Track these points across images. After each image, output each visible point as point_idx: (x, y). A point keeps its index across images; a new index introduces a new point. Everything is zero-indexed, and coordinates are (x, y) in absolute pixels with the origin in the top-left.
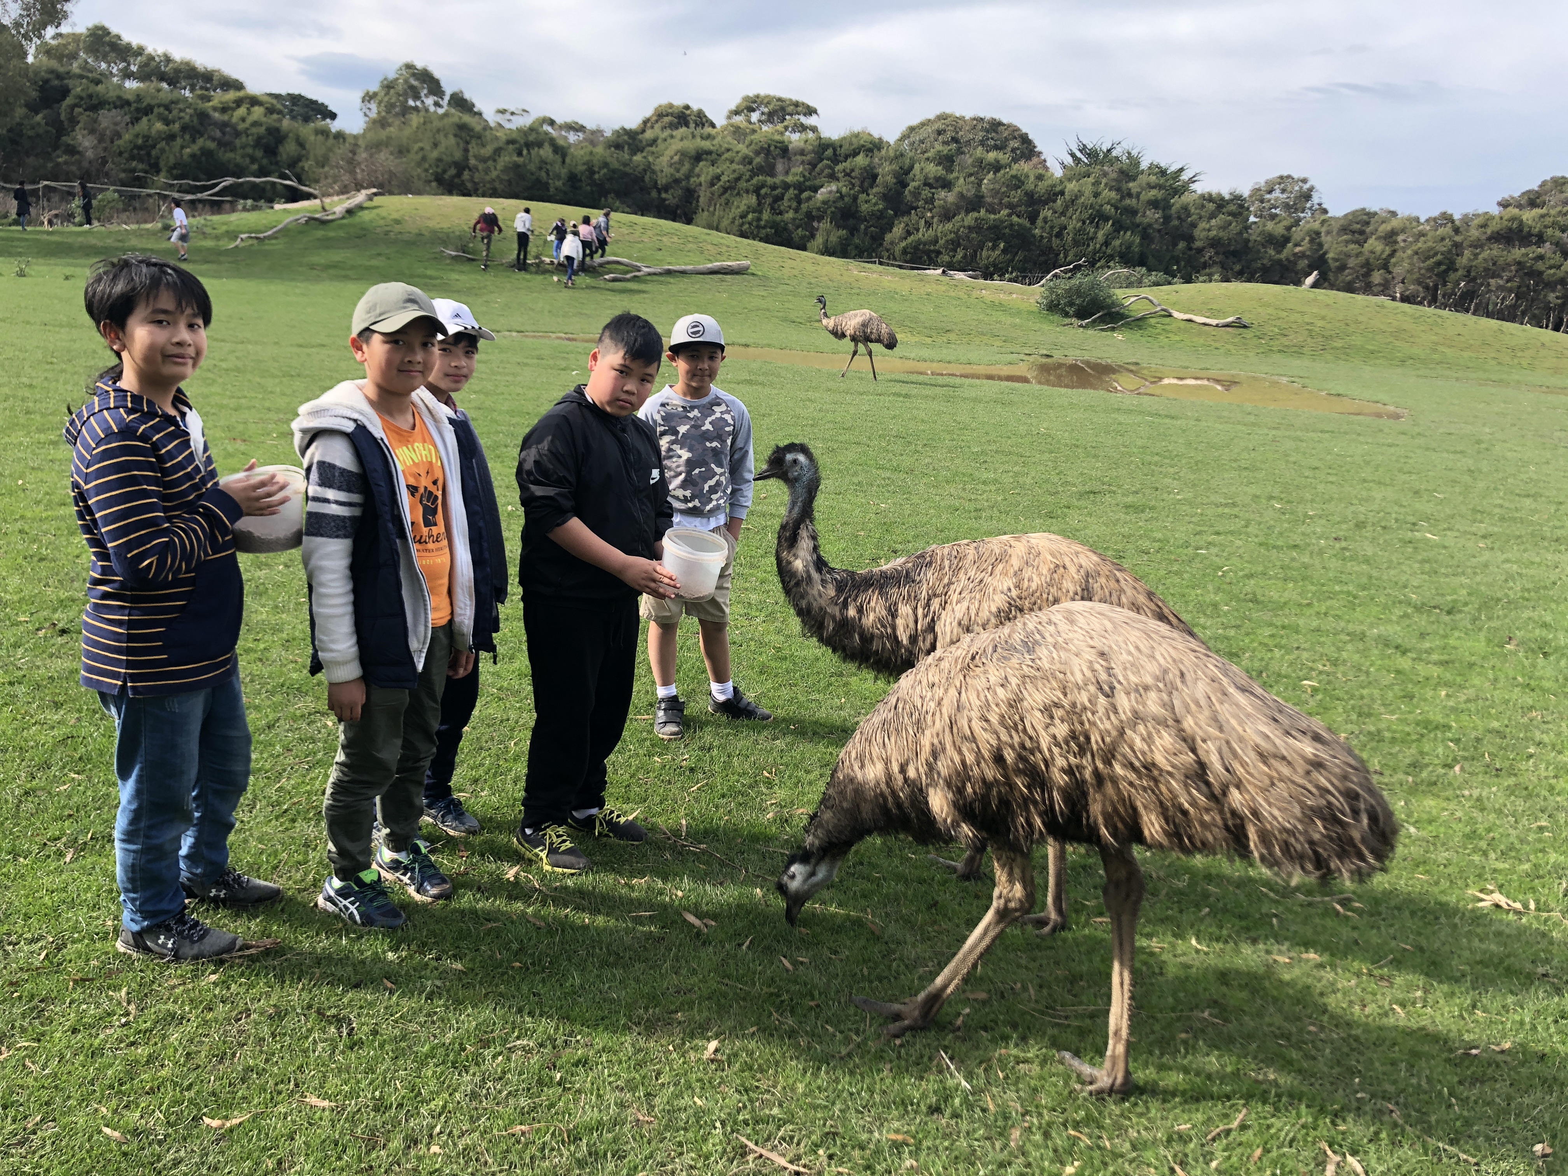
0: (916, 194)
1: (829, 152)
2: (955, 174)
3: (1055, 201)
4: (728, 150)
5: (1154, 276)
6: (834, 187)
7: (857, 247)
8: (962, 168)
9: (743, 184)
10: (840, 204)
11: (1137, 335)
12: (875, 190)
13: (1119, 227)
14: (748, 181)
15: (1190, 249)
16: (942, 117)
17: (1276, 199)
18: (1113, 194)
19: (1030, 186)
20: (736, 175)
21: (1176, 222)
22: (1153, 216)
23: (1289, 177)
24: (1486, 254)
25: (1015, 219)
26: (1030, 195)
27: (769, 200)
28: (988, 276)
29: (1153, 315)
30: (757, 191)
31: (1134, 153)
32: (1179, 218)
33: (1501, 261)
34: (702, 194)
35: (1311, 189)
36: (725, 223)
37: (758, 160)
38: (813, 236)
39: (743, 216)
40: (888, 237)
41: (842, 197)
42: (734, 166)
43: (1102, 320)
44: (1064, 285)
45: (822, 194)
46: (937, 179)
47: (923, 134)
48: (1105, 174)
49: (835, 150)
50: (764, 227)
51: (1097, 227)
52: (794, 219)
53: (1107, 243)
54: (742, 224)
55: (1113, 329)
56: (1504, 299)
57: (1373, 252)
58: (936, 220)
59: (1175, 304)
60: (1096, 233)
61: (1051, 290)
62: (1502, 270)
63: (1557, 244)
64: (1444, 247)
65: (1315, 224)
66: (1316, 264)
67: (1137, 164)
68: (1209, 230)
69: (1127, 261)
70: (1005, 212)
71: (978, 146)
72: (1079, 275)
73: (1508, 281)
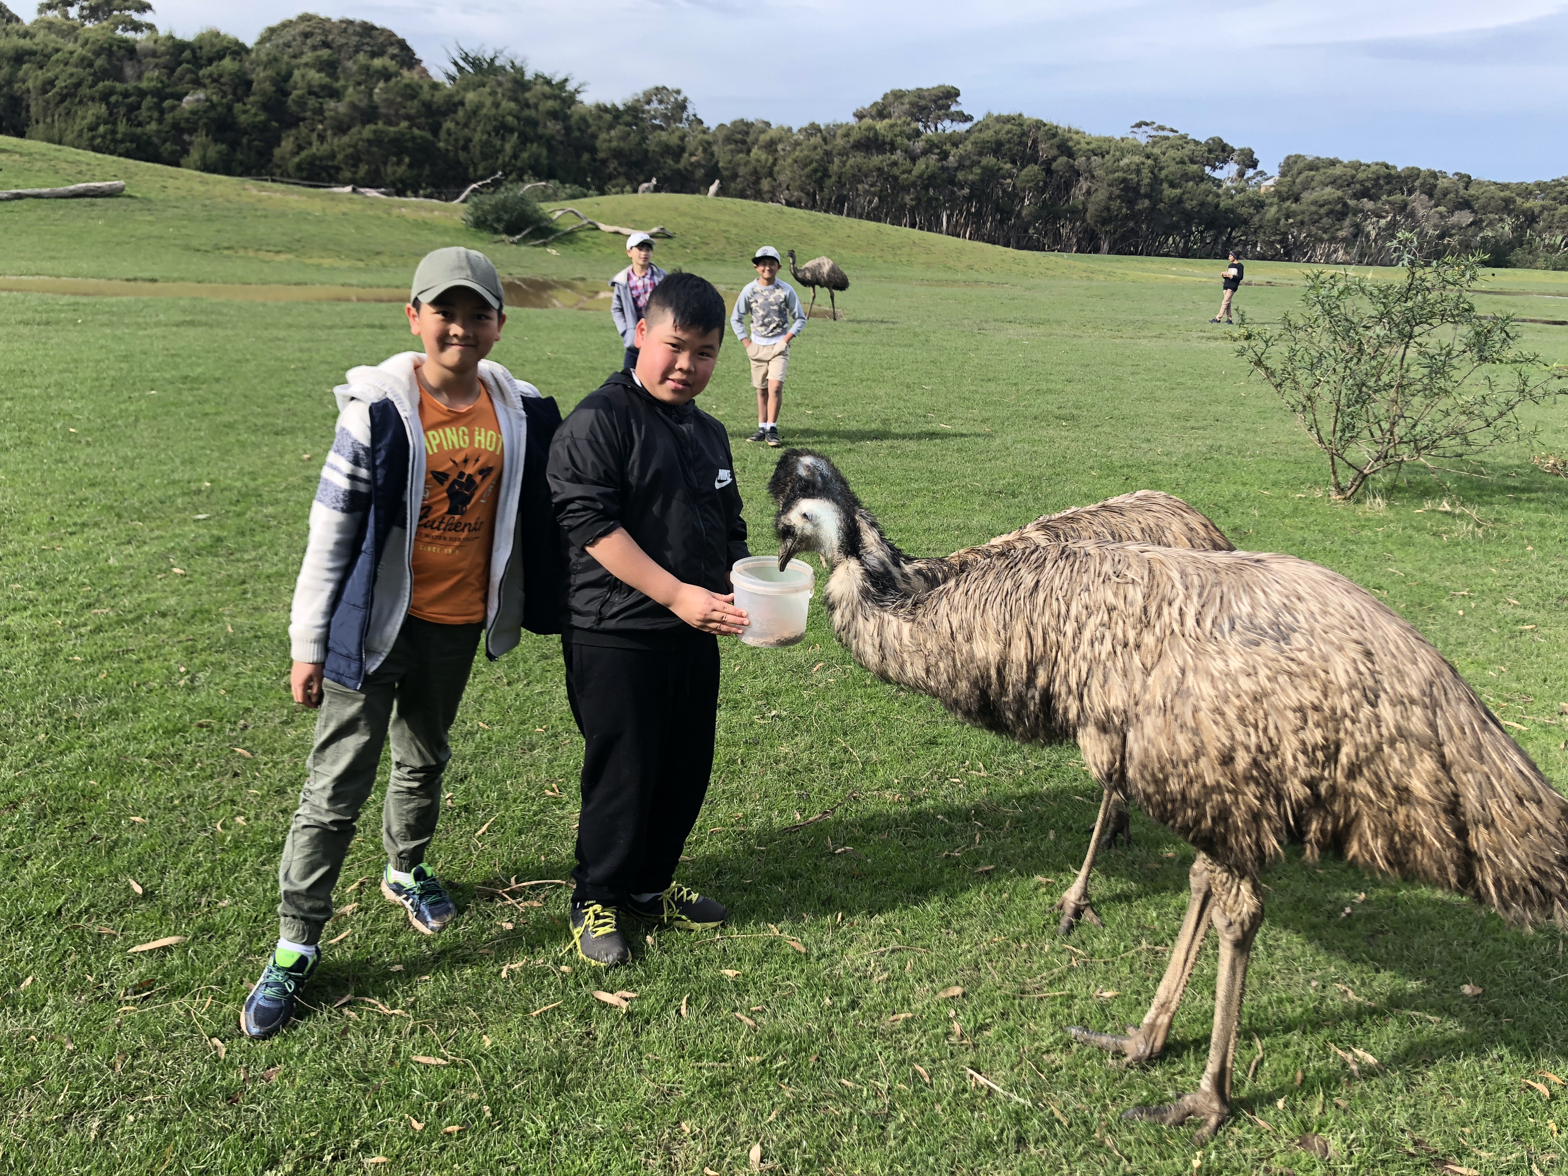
0: (301, 103)
1: (187, 54)
2: (342, 82)
3: (455, 112)
4: (57, 50)
5: (569, 189)
6: (201, 95)
7: (241, 163)
8: (348, 76)
9: (85, 90)
10: (212, 114)
11: (569, 249)
12: (252, 99)
13: (524, 140)
14: (91, 87)
15: (594, 160)
16: (306, 18)
17: (656, 110)
18: (512, 105)
19: (426, 94)
20: (74, 80)
21: (577, 134)
22: (553, 127)
23: (664, 88)
24: (851, 161)
25: (416, 131)
26: (428, 106)
27: (122, 110)
28: (400, 193)
29: (582, 228)
30: (105, 97)
31: (517, 63)
32: (579, 129)
33: (864, 169)
34: (33, 103)
35: (685, 100)
36: (70, 136)
37: (99, 62)
38: (186, 152)
39: (93, 128)
40: (277, 152)
41: (213, 106)
42: (71, 69)
43: (532, 236)
44: (490, 200)
45: (189, 102)
46: (323, 87)
47: (287, 35)
48: (500, 84)
49: (193, 51)
50: (122, 141)
51: (503, 139)
52: (159, 132)
53: (515, 156)
54: (93, 138)
55: (545, 245)
56: (870, 202)
57: (758, 161)
58: (329, 132)
59: (599, 217)
60: (502, 146)
61: (476, 206)
62: (866, 176)
63: (906, 151)
64: (818, 155)
65: (700, 136)
66: (712, 174)
67: (523, 74)
68: (610, 141)
69: (539, 175)
70: (404, 124)
71: (357, 51)
72: (502, 189)
73: (872, 186)
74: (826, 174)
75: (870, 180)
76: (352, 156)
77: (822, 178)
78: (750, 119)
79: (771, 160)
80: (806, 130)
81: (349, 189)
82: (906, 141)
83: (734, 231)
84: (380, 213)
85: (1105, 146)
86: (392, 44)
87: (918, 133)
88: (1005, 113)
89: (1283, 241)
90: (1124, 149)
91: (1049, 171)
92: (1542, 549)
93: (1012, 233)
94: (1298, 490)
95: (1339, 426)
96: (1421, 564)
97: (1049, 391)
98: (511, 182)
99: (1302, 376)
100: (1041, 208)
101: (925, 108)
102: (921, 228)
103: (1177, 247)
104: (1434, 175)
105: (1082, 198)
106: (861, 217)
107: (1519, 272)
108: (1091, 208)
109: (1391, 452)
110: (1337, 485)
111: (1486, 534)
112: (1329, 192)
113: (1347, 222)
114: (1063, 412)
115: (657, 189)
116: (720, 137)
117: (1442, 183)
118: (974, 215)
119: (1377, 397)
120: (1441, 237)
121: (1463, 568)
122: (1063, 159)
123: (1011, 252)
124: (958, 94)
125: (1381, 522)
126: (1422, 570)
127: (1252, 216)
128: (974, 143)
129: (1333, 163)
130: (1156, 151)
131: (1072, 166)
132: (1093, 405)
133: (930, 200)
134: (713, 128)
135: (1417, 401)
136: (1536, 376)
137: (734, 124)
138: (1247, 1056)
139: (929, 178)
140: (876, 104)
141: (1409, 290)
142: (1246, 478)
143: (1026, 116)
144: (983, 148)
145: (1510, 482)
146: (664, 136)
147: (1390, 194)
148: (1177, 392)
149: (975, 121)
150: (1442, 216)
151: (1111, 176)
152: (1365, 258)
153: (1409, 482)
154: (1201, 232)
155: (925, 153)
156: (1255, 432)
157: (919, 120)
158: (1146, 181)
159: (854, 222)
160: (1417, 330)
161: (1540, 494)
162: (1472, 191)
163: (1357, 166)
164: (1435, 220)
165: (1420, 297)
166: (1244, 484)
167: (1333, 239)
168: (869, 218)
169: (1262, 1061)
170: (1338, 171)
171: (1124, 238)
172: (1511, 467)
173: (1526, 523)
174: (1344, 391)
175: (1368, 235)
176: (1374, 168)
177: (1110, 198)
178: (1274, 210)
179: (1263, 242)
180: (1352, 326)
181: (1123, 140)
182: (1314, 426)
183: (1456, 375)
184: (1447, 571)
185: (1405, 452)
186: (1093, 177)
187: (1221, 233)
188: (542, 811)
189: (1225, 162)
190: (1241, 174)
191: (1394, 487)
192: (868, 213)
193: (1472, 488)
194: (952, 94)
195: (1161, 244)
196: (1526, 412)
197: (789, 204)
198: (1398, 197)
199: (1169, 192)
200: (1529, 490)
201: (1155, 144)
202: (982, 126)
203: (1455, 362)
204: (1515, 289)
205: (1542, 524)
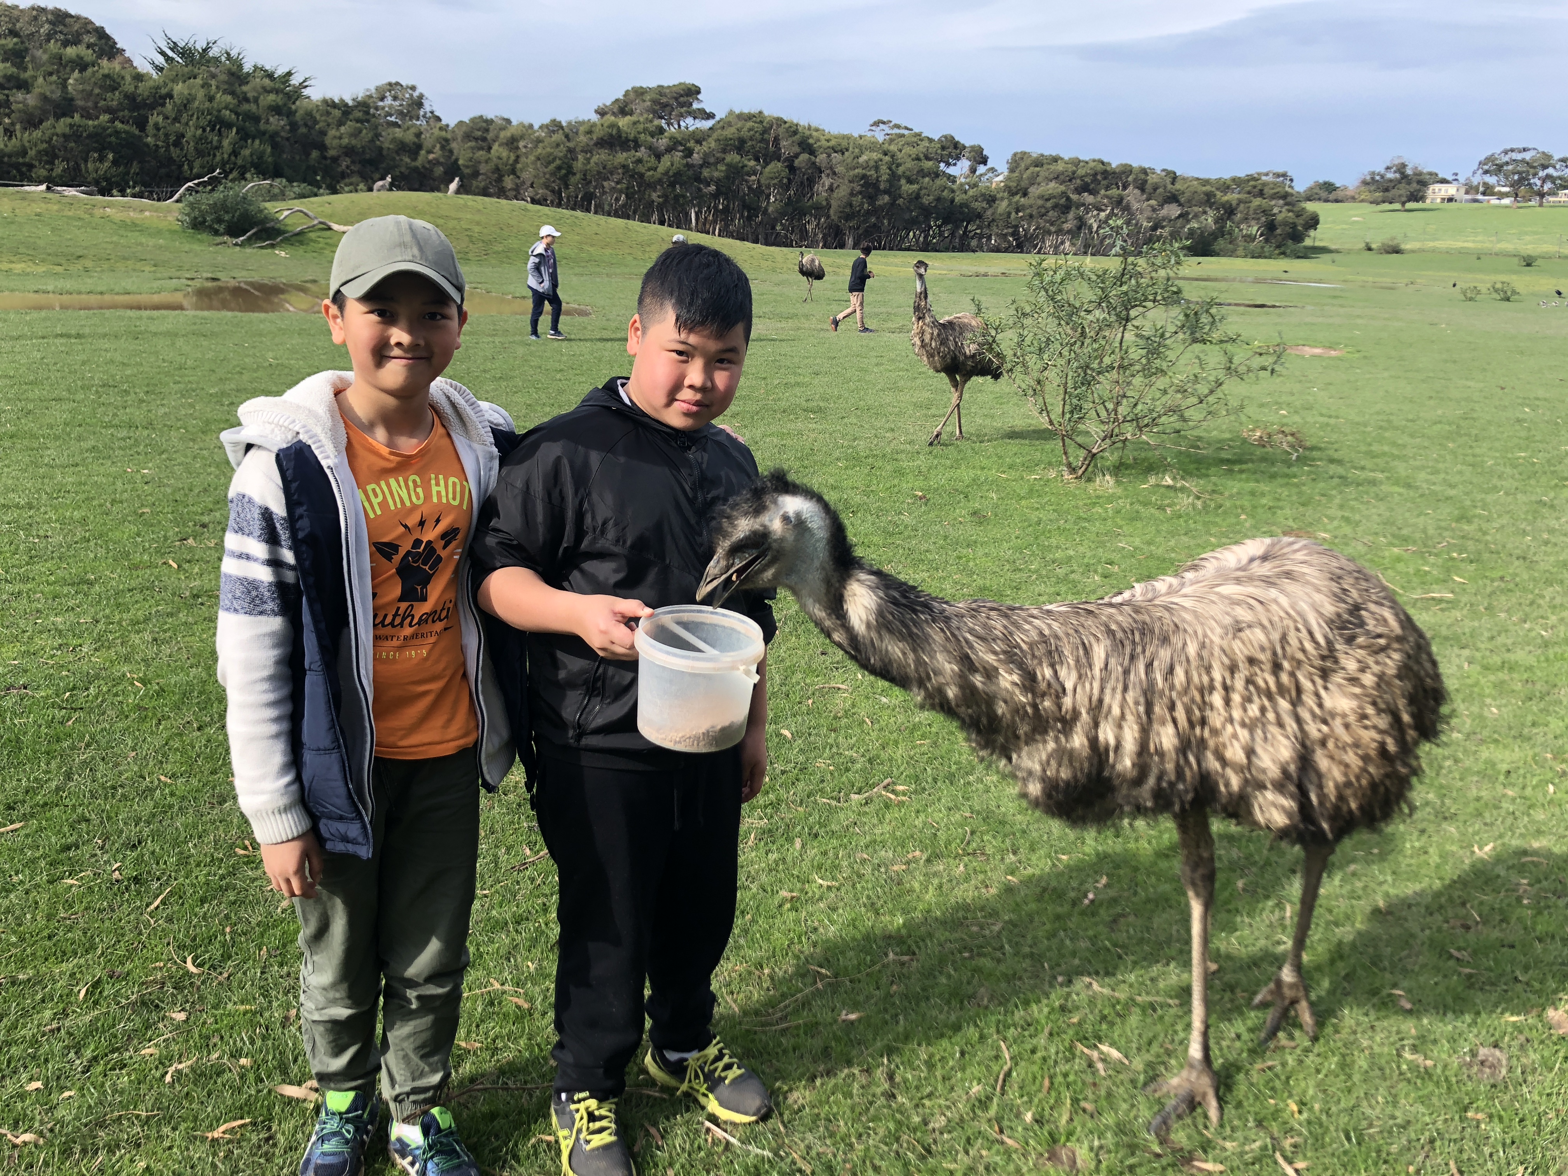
2: (30, 73)
3: (163, 105)
5: (297, 188)
8: (38, 65)
11: (301, 250)
13: (244, 136)
15: (325, 158)
17: (391, 106)
18: (229, 98)
19: (128, 86)
21: (303, 130)
22: (276, 123)
23: (397, 84)
24: (596, 159)
25: (119, 125)
26: (131, 98)
28: (104, 192)
29: (312, 228)
31: (234, 53)
32: (306, 125)
33: (609, 166)
35: (421, 96)
43: (257, 237)
44: (207, 199)
46: (9, 78)
48: (214, 76)
51: (220, 133)
53: (235, 153)
55: (273, 246)
56: (617, 200)
57: (499, 158)
58: (18, 127)
59: (331, 217)
60: (220, 142)
61: (191, 205)
62: (612, 173)
63: (650, 148)
64: (560, 152)
65: (436, 132)
66: (452, 170)
67: (240, 66)
68: (340, 138)
69: (263, 172)
70: (104, 118)
71: (48, 41)
72: (221, 188)
73: (618, 183)
74: (570, 172)
75: (616, 177)
76: (46, 152)
77: (566, 175)
78: (490, 115)
79: (513, 158)
80: (547, 126)
81: (43, 187)
82: (649, 139)
83: (477, 229)
84: (80, 213)
85: (844, 144)
86: (89, 32)
87: (661, 131)
88: (746, 111)
89: (1015, 234)
90: (862, 146)
91: (792, 169)
92: (1253, 517)
93: (760, 230)
94: (1032, 472)
95: (1067, 407)
96: (1148, 537)
97: (798, 384)
98: (233, 181)
99: (1032, 361)
100: (786, 204)
101: (665, 106)
102: (670, 226)
103: (917, 241)
104: (1144, 171)
105: (824, 194)
106: (609, 215)
107: (1223, 260)
108: (834, 204)
109: (1116, 431)
110: (1069, 465)
111: (1205, 506)
112: (1053, 187)
113: (1071, 216)
114: (811, 404)
115: (392, 187)
116: (460, 134)
117: (1152, 179)
118: (722, 211)
119: (1101, 378)
120: (1154, 228)
121: (1185, 539)
122: (804, 157)
123: (760, 248)
124: (698, 91)
125: (1111, 499)
126: (1149, 543)
127: (985, 210)
128: (718, 140)
129: (1055, 159)
130: (893, 148)
131: (814, 163)
132: (839, 397)
133: (677, 198)
134: (452, 124)
135: (1138, 381)
136: (1240, 356)
137: (473, 120)
138: (995, 1068)
139: (675, 175)
140: (617, 100)
141: (1123, 275)
142: (985, 462)
143: (766, 113)
144: (726, 146)
145: (1224, 455)
146: (398, 133)
147: (1107, 188)
148: (918, 382)
149: (717, 118)
150: (1154, 210)
151: (851, 173)
152: (1087, 249)
153: (1135, 459)
154: (939, 227)
155: (669, 150)
156: (992, 417)
157: (662, 118)
158: (885, 177)
159: (601, 219)
160: (1133, 313)
161: (1250, 465)
162: (1178, 186)
163: (1077, 162)
164: (1148, 213)
165: (1133, 282)
166: (983, 468)
167: (1059, 232)
168: (617, 216)
169: (1008, 1074)
170: (1060, 167)
171: (867, 233)
172: (1224, 440)
173: (1238, 493)
174: (1071, 374)
175: (1090, 228)
176: (1092, 164)
177: (852, 194)
178: (1005, 203)
179: (997, 235)
180: (1074, 310)
181: (861, 137)
182: (1045, 409)
183: (1171, 355)
184: (1172, 543)
185: (1129, 430)
186: (834, 173)
187: (957, 227)
188: (230, 874)
189: (958, 158)
190: (973, 171)
191: (1121, 464)
192: (616, 211)
193: (1191, 462)
194: (693, 92)
195: (902, 240)
196: (1233, 389)
197: (534, 201)
198: (1114, 192)
199: (907, 188)
200: (1240, 461)
201: (891, 141)
202: (725, 124)
203: (1168, 342)
204: (1220, 275)
205: (1253, 493)
